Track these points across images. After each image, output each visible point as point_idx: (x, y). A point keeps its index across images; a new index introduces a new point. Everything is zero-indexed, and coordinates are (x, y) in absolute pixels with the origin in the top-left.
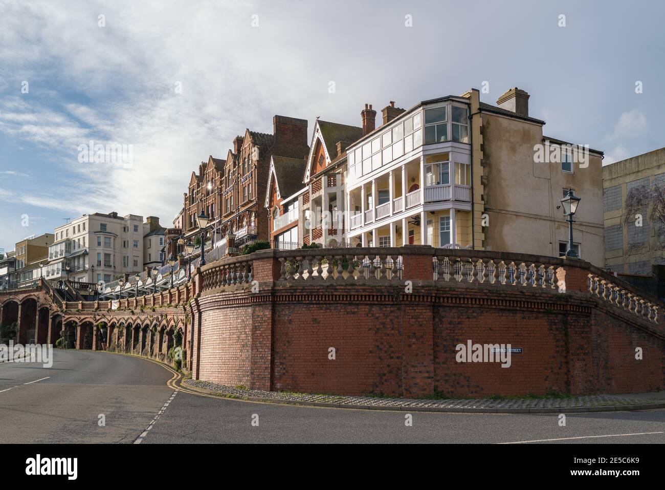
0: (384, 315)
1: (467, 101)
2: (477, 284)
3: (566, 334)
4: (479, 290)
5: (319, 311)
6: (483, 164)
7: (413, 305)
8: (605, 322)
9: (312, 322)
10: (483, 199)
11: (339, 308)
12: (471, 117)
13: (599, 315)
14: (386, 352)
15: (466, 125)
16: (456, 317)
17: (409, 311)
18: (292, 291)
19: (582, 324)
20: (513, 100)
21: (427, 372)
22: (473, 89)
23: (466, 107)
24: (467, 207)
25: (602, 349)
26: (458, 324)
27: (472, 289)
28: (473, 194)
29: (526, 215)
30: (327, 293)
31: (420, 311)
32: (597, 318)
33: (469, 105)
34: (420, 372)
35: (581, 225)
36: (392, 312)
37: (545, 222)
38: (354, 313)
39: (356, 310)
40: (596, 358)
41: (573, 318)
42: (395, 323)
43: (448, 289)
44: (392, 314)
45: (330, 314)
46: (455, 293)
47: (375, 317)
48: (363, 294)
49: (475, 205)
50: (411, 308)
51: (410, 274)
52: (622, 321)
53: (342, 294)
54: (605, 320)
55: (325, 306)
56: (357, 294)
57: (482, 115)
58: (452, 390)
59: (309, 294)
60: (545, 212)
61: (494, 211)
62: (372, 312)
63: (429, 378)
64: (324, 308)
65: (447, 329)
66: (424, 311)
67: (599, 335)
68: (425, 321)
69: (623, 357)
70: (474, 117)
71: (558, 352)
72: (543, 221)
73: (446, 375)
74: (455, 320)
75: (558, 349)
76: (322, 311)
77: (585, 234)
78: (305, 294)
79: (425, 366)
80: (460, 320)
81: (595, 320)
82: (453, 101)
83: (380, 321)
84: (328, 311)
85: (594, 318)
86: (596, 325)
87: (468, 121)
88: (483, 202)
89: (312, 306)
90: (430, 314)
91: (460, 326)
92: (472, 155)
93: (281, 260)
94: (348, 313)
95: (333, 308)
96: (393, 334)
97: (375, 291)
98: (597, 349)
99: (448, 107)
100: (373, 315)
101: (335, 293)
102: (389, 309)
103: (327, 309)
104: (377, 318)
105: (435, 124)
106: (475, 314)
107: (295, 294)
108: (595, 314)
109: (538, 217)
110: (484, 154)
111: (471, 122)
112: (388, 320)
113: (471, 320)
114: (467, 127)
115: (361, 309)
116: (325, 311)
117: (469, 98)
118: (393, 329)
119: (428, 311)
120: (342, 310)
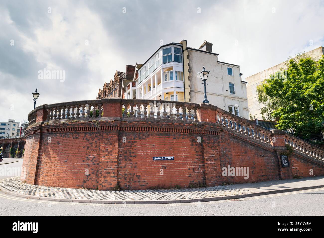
0: (92, 138)
1: (181, 45)
2: (146, 119)
3: (203, 148)
4: (146, 122)
5: (60, 138)
6: (189, 71)
7: (107, 132)
8: (228, 140)
9: (57, 144)
10: (189, 87)
11: (70, 135)
12: (183, 52)
13: (224, 136)
14: (91, 161)
15: (181, 55)
16: (133, 138)
17: (105, 136)
18: (49, 126)
19: (213, 142)
20: (205, 47)
21: (113, 173)
22: (183, 40)
23: (180, 47)
24: (182, 90)
25: (227, 157)
26: (134, 143)
27: (142, 122)
28: (184, 85)
29: (211, 94)
30: (64, 127)
31: (111, 136)
32: (223, 138)
33: (182, 46)
34: (109, 173)
35: (238, 98)
36: (96, 136)
37: (221, 97)
38: (77, 138)
39: (78, 136)
40: (223, 162)
41: (207, 138)
42: (97, 143)
43: (127, 122)
44: (96, 138)
45: (65, 139)
46: (131, 124)
47: (87, 140)
48: (81, 126)
49: (186, 89)
50: (106, 134)
51: (107, 114)
52: (239, 139)
53: (71, 127)
54: (228, 139)
55: (63, 134)
56: (78, 127)
57: (188, 51)
58: (128, 184)
59: (56, 128)
60: (221, 92)
61: (195, 92)
62: (86, 137)
63: (114, 177)
64: (63, 136)
65: (127, 146)
66: (113, 136)
67: (225, 148)
68: (114, 141)
69: (242, 161)
70: (184, 51)
71: (198, 159)
72: (220, 96)
73: (125, 174)
74: (132, 140)
75: (197, 157)
76: (61, 137)
77: (240, 102)
78: (54, 128)
79: (112, 169)
80: (135, 141)
81: (222, 139)
82: (174, 45)
83: (90, 142)
84: (64, 137)
85: (221, 138)
86: (222, 142)
87: (182, 53)
88: (190, 88)
89: (57, 135)
90: (117, 137)
91: (135, 144)
92: (184, 68)
93: (47, 110)
94: (74, 138)
95: (67, 135)
96: (96, 150)
97: (87, 124)
98: (224, 157)
99: (172, 47)
100: (86, 139)
101: (68, 127)
102: (94, 135)
103: (64, 136)
104: (88, 140)
105: (167, 55)
106: (144, 137)
107: (50, 128)
108: (222, 136)
109: (217, 95)
110: (190, 67)
111: (183, 54)
112: (94, 142)
113: (141, 140)
114: (181, 56)
115: (81, 135)
116: (63, 137)
117: (182, 44)
118: (96, 147)
119: (116, 135)
120: (71, 137)
